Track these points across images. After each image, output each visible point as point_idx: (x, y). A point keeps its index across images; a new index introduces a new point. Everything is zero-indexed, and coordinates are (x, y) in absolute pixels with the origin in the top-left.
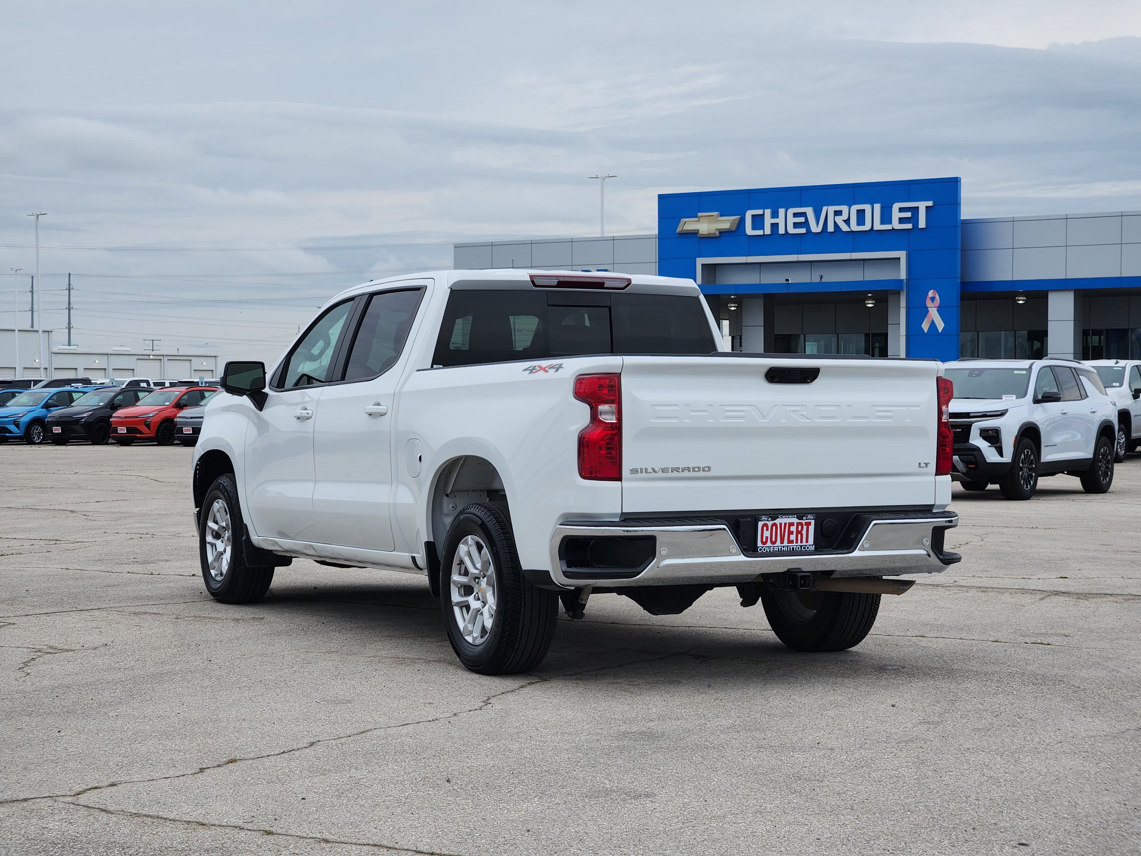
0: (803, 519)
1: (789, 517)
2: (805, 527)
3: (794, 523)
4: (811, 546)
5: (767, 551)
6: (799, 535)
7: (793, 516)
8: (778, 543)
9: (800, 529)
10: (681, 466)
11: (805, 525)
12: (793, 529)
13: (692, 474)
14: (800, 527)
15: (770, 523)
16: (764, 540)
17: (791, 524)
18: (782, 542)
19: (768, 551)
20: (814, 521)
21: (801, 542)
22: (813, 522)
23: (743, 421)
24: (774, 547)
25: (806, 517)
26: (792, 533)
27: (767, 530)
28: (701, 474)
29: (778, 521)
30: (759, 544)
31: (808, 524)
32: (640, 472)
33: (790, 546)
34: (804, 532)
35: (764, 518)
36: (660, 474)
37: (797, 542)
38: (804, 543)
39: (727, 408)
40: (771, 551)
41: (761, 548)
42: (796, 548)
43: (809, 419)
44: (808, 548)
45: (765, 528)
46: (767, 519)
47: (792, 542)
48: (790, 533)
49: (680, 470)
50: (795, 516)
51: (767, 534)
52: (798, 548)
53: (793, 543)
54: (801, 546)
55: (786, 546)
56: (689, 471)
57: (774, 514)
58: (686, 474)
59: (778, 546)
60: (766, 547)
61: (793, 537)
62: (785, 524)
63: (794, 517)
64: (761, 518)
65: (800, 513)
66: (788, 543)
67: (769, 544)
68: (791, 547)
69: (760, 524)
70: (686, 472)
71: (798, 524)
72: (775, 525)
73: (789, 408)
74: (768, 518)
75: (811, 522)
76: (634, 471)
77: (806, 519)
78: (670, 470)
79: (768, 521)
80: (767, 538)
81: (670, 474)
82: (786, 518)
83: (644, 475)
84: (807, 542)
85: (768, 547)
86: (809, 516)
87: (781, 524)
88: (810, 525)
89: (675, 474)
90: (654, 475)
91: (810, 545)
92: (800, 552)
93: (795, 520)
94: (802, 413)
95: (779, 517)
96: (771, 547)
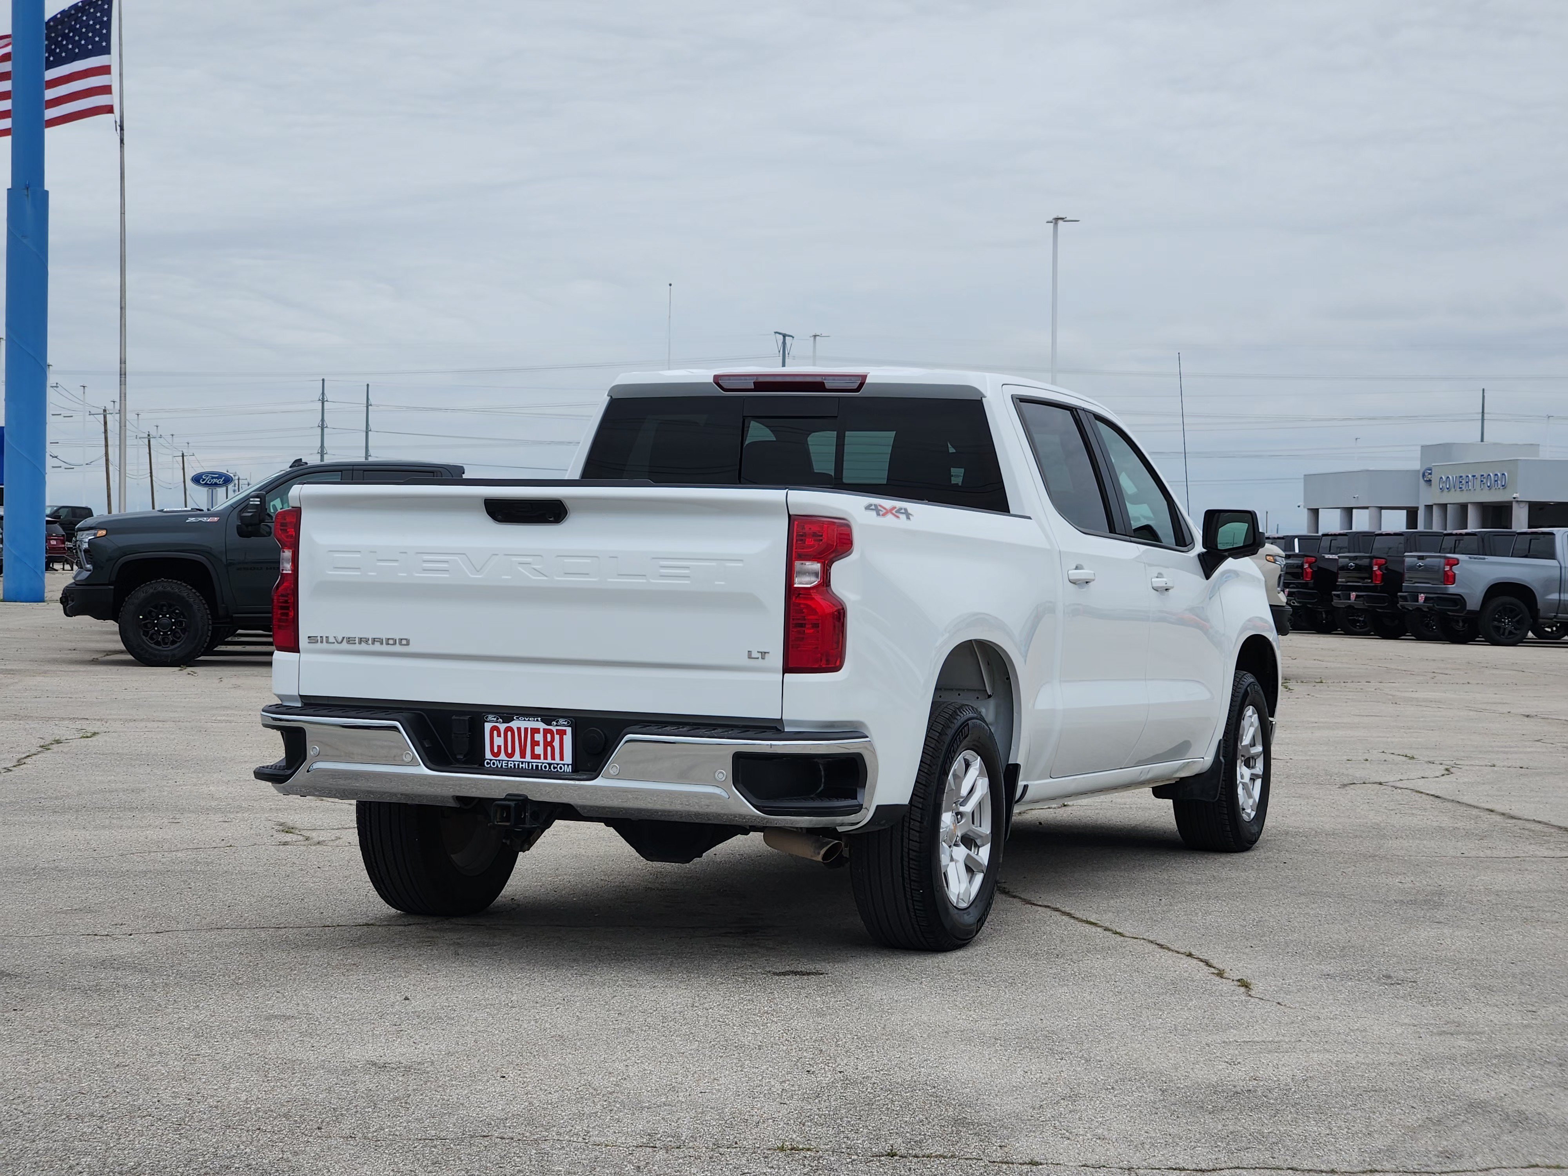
0: (551, 725)
1: (529, 720)
2: (557, 737)
3: (539, 729)
4: (566, 766)
5: (497, 766)
6: (549, 748)
7: (535, 719)
8: (517, 757)
9: (549, 739)
10: (370, 636)
11: (557, 734)
12: (539, 737)
13: (385, 648)
14: (549, 736)
15: (502, 727)
16: (496, 751)
17: (537, 731)
18: (523, 755)
19: (499, 766)
20: (570, 728)
21: (553, 758)
22: (569, 730)
23: (448, 576)
24: (508, 761)
25: (557, 722)
26: (538, 744)
27: (499, 735)
28: (398, 648)
29: (514, 724)
30: (488, 755)
31: (562, 733)
32: (319, 641)
33: (532, 762)
34: (556, 744)
35: (490, 717)
36: (345, 646)
37: (546, 758)
38: (557, 760)
39: (426, 557)
40: (504, 767)
41: (489, 761)
42: (541, 766)
43: (546, 576)
44: (561, 768)
45: (495, 732)
46: (495, 719)
47: (538, 757)
48: (535, 743)
49: (370, 642)
50: (539, 719)
51: (499, 741)
52: (545, 767)
53: (540, 759)
54: (550, 764)
55: (525, 762)
56: (382, 644)
57: (507, 713)
58: (377, 647)
59: (513, 761)
60: (496, 760)
61: (539, 750)
62: (526, 729)
63: (537, 720)
64: (487, 718)
65: (548, 715)
66: (532, 759)
67: (502, 756)
68: (534, 764)
69: (488, 726)
70: (377, 644)
71: (546, 732)
72: (509, 729)
73: (514, 559)
74: (498, 719)
75: (565, 730)
76: (312, 639)
77: (557, 725)
78: (357, 641)
79: (497, 722)
80: (499, 747)
81: (357, 647)
82: (525, 720)
83: (325, 645)
84: (562, 759)
85: (499, 761)
86: (561, 721)
87: (519, 729)
88: (566, 734)
89: (364, 647)
90: (337, 646)
91: (564, 765)
92: (548, 772)
93: (541, 726)
94: (534, 567)
95: (515, 718)
96: (503, 761)
